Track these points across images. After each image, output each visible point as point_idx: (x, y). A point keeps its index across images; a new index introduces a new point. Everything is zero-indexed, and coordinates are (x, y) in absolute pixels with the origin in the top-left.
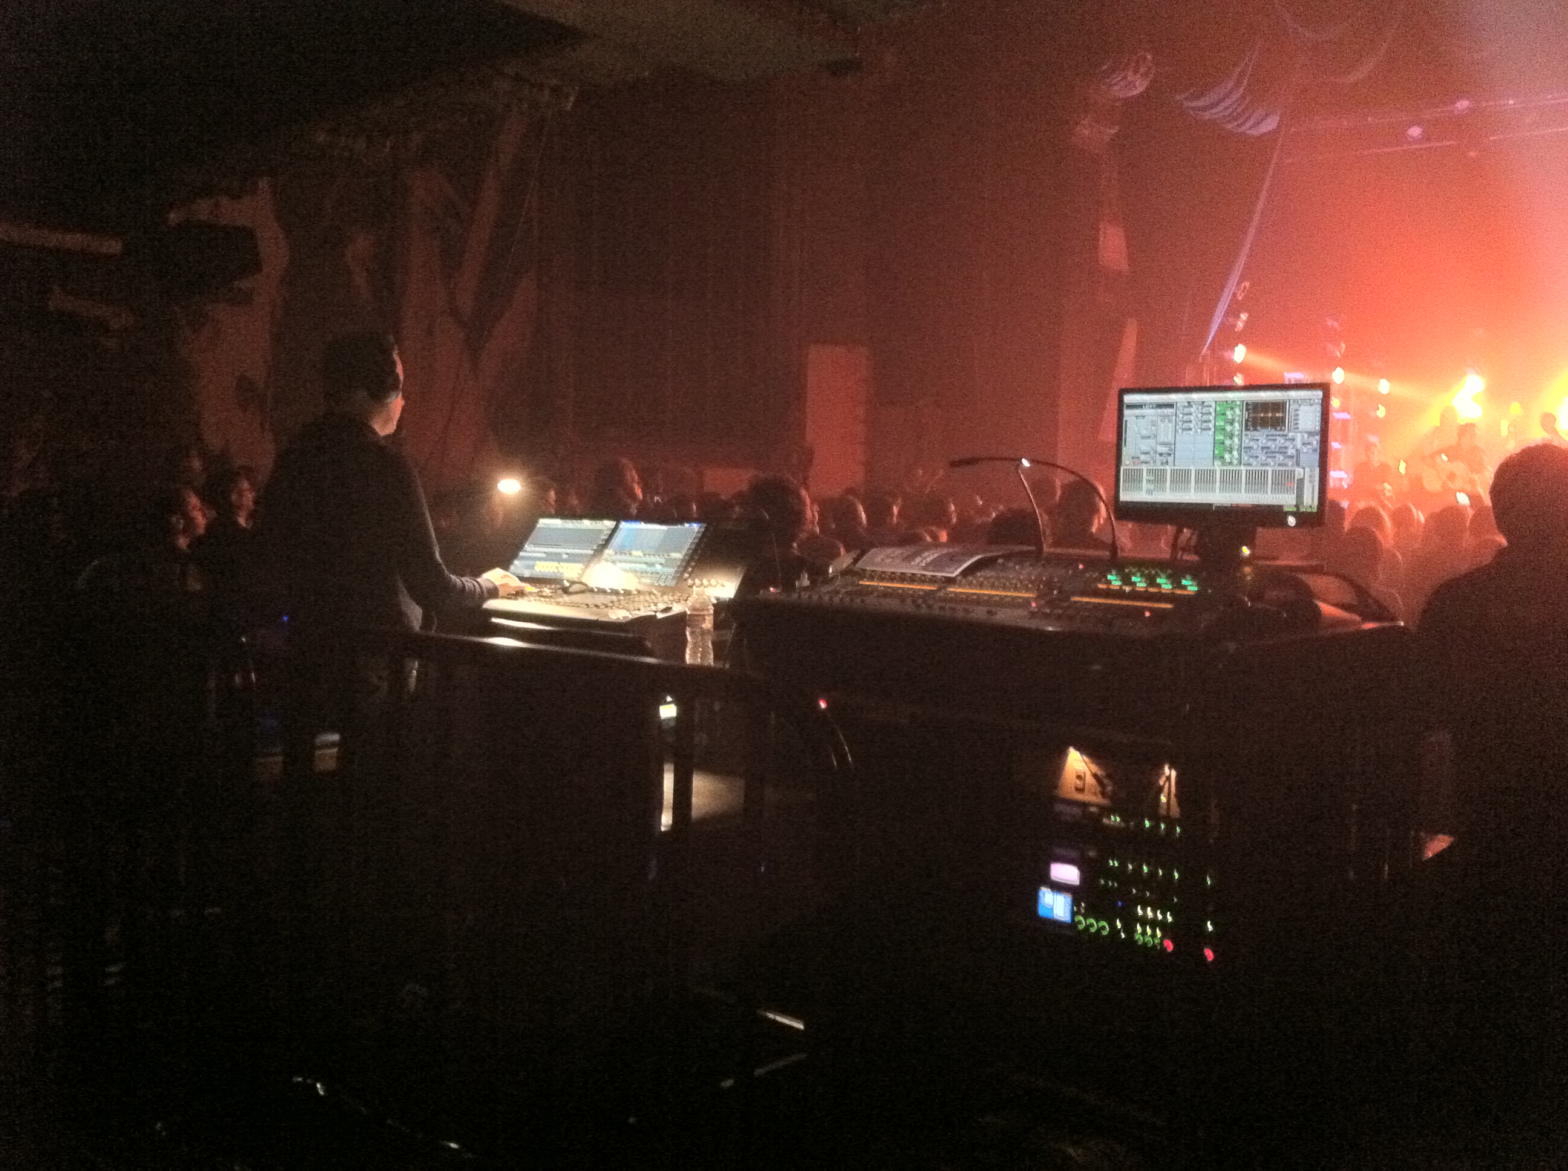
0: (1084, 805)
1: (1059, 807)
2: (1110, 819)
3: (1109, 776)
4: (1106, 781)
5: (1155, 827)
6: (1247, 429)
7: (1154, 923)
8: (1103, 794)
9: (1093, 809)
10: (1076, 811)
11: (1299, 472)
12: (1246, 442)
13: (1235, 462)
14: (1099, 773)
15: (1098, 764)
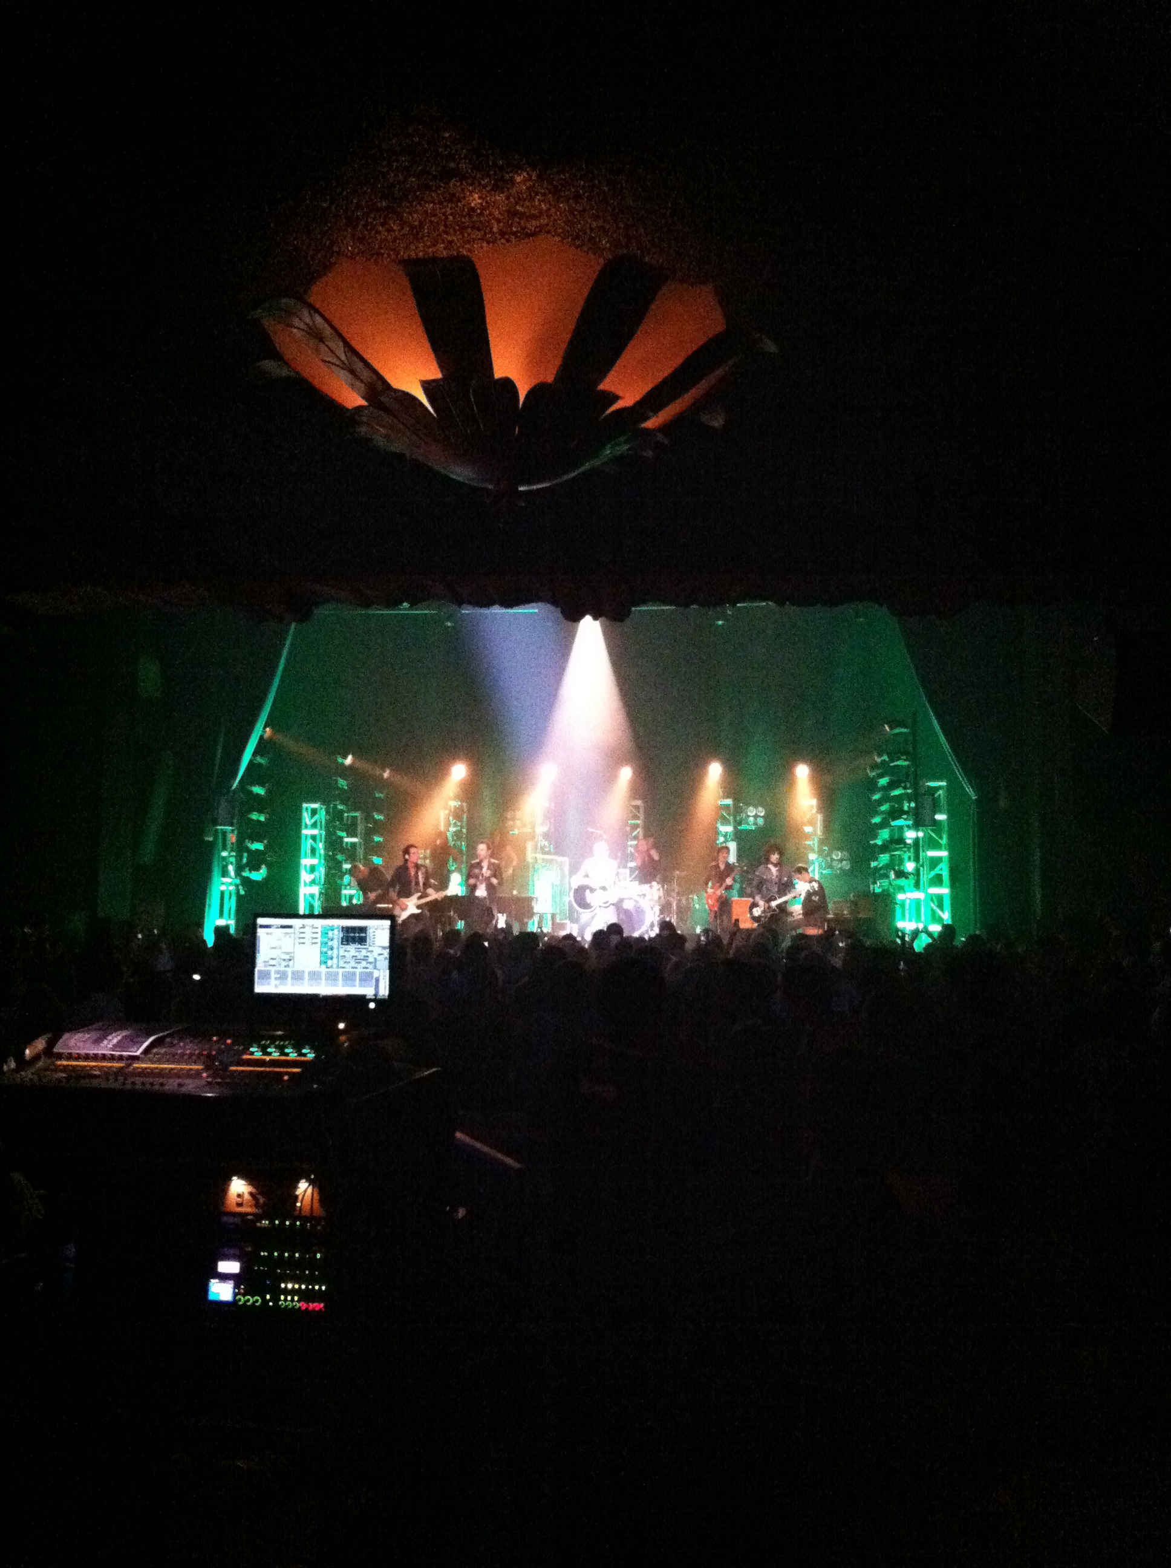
0: (243, 1215)
1: (225, 1219)
2: (261, 1223)
3: (261, 1193)
4: (259, 1197)
5: (293, 1225)
6: (342, 944)
7: (293, 1292)
8: (257, 1205)
9: (250, 1217)
10: (237, 1220)
11: (376, 974)
12: (342, 953)
13: (335, 966)
14: (254, 1190)
15: (252, 1185)
